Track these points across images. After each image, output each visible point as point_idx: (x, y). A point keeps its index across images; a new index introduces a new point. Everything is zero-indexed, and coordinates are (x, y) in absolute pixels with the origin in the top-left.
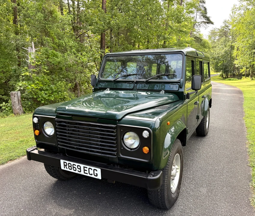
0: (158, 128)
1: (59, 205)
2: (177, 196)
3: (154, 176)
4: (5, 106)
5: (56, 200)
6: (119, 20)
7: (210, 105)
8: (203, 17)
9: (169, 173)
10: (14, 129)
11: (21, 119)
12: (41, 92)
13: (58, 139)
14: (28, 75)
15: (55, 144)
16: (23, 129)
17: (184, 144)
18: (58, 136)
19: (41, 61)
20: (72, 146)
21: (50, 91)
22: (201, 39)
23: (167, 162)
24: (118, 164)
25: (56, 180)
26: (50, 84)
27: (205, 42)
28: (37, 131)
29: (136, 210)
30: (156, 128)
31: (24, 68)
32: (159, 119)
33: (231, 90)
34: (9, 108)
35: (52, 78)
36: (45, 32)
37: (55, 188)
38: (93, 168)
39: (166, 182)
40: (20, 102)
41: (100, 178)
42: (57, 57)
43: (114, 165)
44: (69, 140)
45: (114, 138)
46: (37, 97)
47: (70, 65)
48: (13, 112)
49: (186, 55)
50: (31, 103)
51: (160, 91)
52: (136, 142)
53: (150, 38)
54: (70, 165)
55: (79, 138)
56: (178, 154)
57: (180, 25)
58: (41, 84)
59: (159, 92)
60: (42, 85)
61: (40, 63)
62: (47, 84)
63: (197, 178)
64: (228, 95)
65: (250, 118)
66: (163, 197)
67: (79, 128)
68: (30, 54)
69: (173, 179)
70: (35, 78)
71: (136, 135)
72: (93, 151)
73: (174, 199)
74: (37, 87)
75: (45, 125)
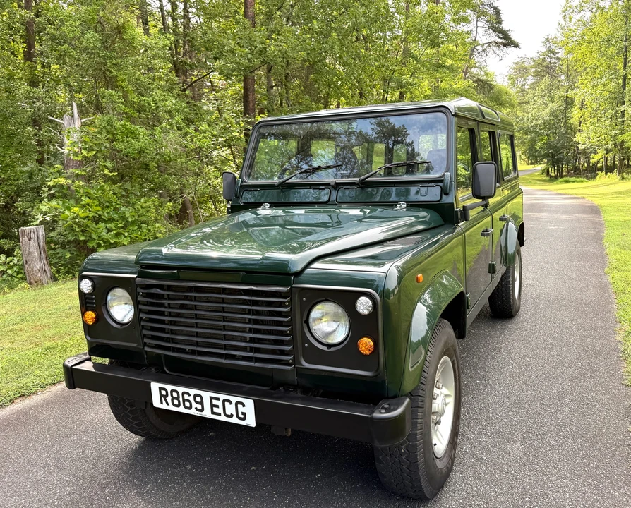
0: (394, 290)
2: (449, 466)
3: (388, 410)
4: (4, 263)
5: (141, 489)
6: (286, 43)
7: (521, 241)
8: (494, 31)
9: (427, 405)
10: (30, 319)
11: (47, 295)
12: (97, 227)
13: (144, 332)
14: (62, 186)
15: (135, 345)
16: (52, 319)
17: (460, 333)
18: (143, 323)
19: (95, 148)
20: (178, 346)
21: (120, 222)
22: (491, 85)
23: (421, 376)
24: (296, 387)
25: (139, 439)
26: (118, 204)
27: (500, 92)
28: (90, 313)
29: (347, 505)
30: (388, 289)
31: (54, 168)
32: (397, 267)
33: (572, 206)
34: (15, 269)
35: (125, 190)
36: (105, 77)
37: (138, 461)
38: (234, 399)
39: (419, 428)
40: (45, 252)
41: (254, 425)
42: (136, 138)
43: (287, 390)
44: (172, 332)
45: (286, 320)
46: (88, 238)
47: (169, 157)
48: (26, 280)
49: (455, 115)
50: (71, 253)
51: (396, 205)
52: (340, 328)
53: (366, 85)
54: (175, 395)
55: (196, 326)
56: (446, 358)
57: (438, 51)
58: (96, 206)
59: (392, 205)
60: (99, 209)
61: (94, 152)
62: (112, 205)
63: (498, 420)
64: (564, 217)
65: (623, 269)
66: (413, 466)
67: (195, 299)
68: (69, 132)
69: (437, 423)
70: (81, 191)
71: (340, 310)
72: (233, 357)
73: (442, 473)
74: (85, 215)
75: (109, 297)
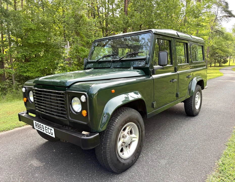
1: (37, 159)
3: (87, 136)
7: (203, 88)
8: (225, 11)
14: (62, 66)
15: (34, 109)
18: (36, 102)
22: (223, 32)
24: (69, 126)
28: (25, 98)
30: (93, 93)
31: (61, 61)
37: (42, 147)
38: (50, 128)
39: (108, 145)
41: (54, 137)
42: (85, 52)
45: (64, 103)
49: (155, 34)
54: (38, 125)
56: (131, 123)
59: (128, 68)
61: (71, 56)
63: (164, 151)
66: (106, 159)
68: (64, 50)
69: (127, 146)
70: (68, 68)
73: (125, 165)
